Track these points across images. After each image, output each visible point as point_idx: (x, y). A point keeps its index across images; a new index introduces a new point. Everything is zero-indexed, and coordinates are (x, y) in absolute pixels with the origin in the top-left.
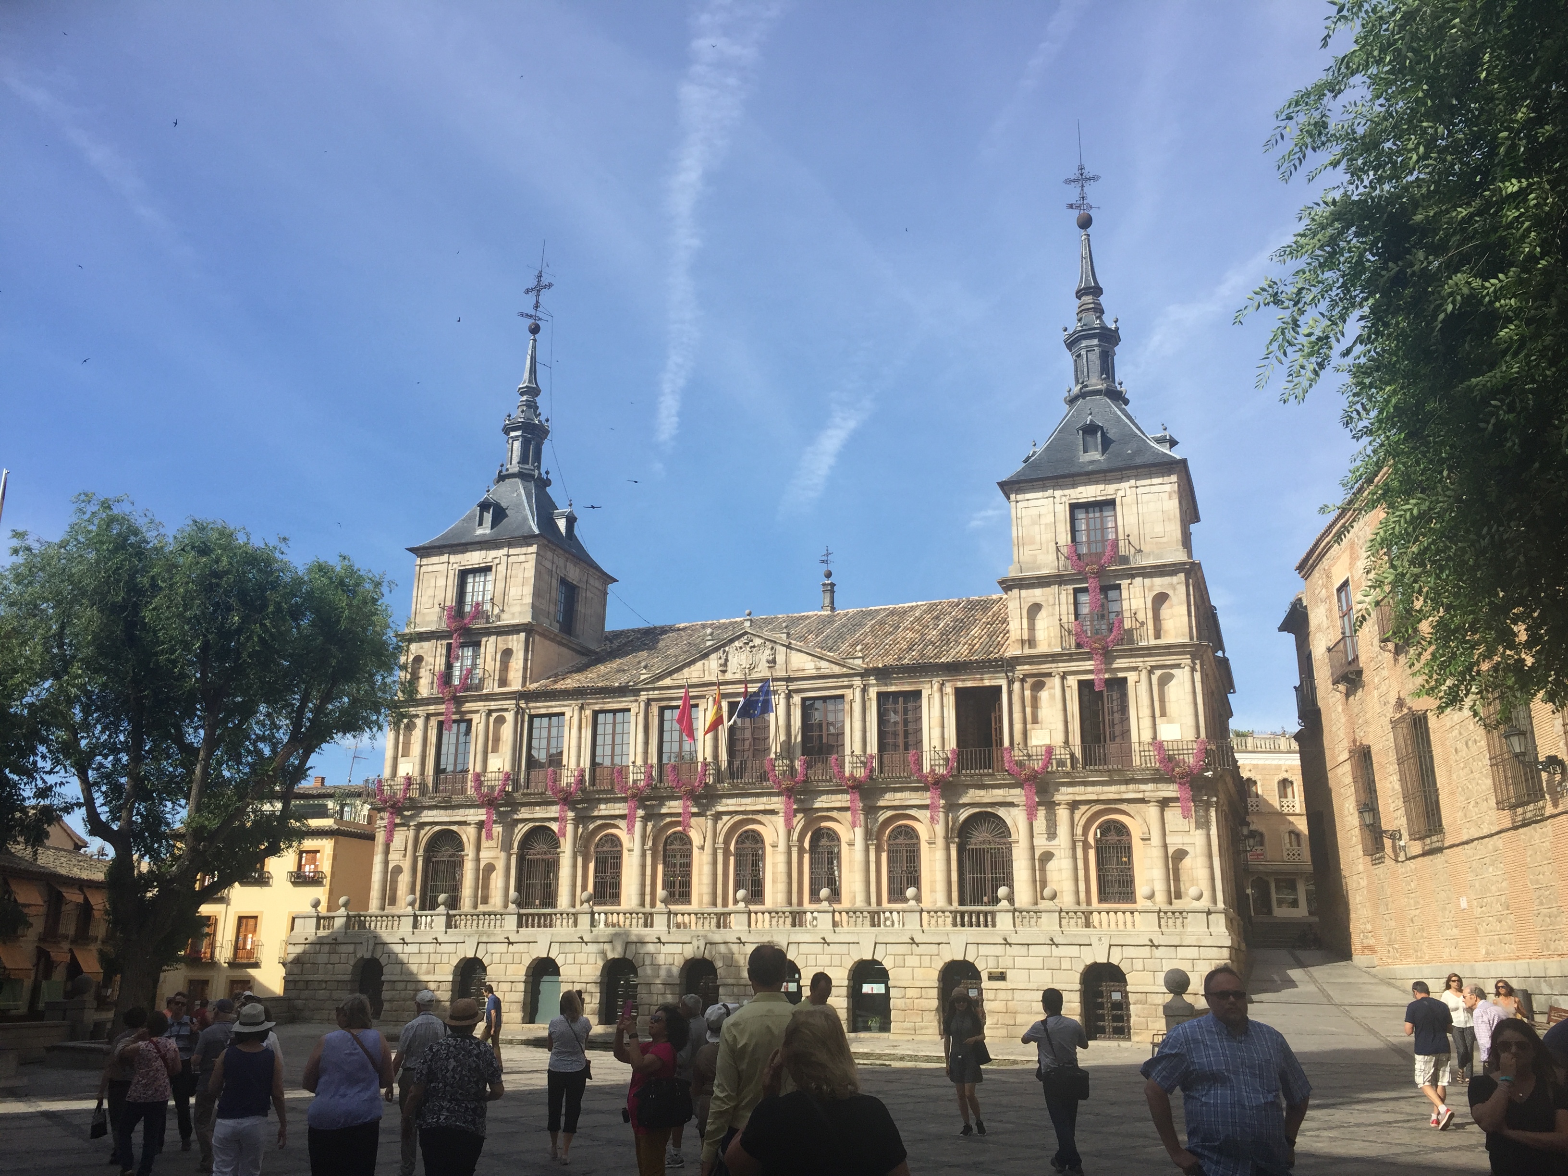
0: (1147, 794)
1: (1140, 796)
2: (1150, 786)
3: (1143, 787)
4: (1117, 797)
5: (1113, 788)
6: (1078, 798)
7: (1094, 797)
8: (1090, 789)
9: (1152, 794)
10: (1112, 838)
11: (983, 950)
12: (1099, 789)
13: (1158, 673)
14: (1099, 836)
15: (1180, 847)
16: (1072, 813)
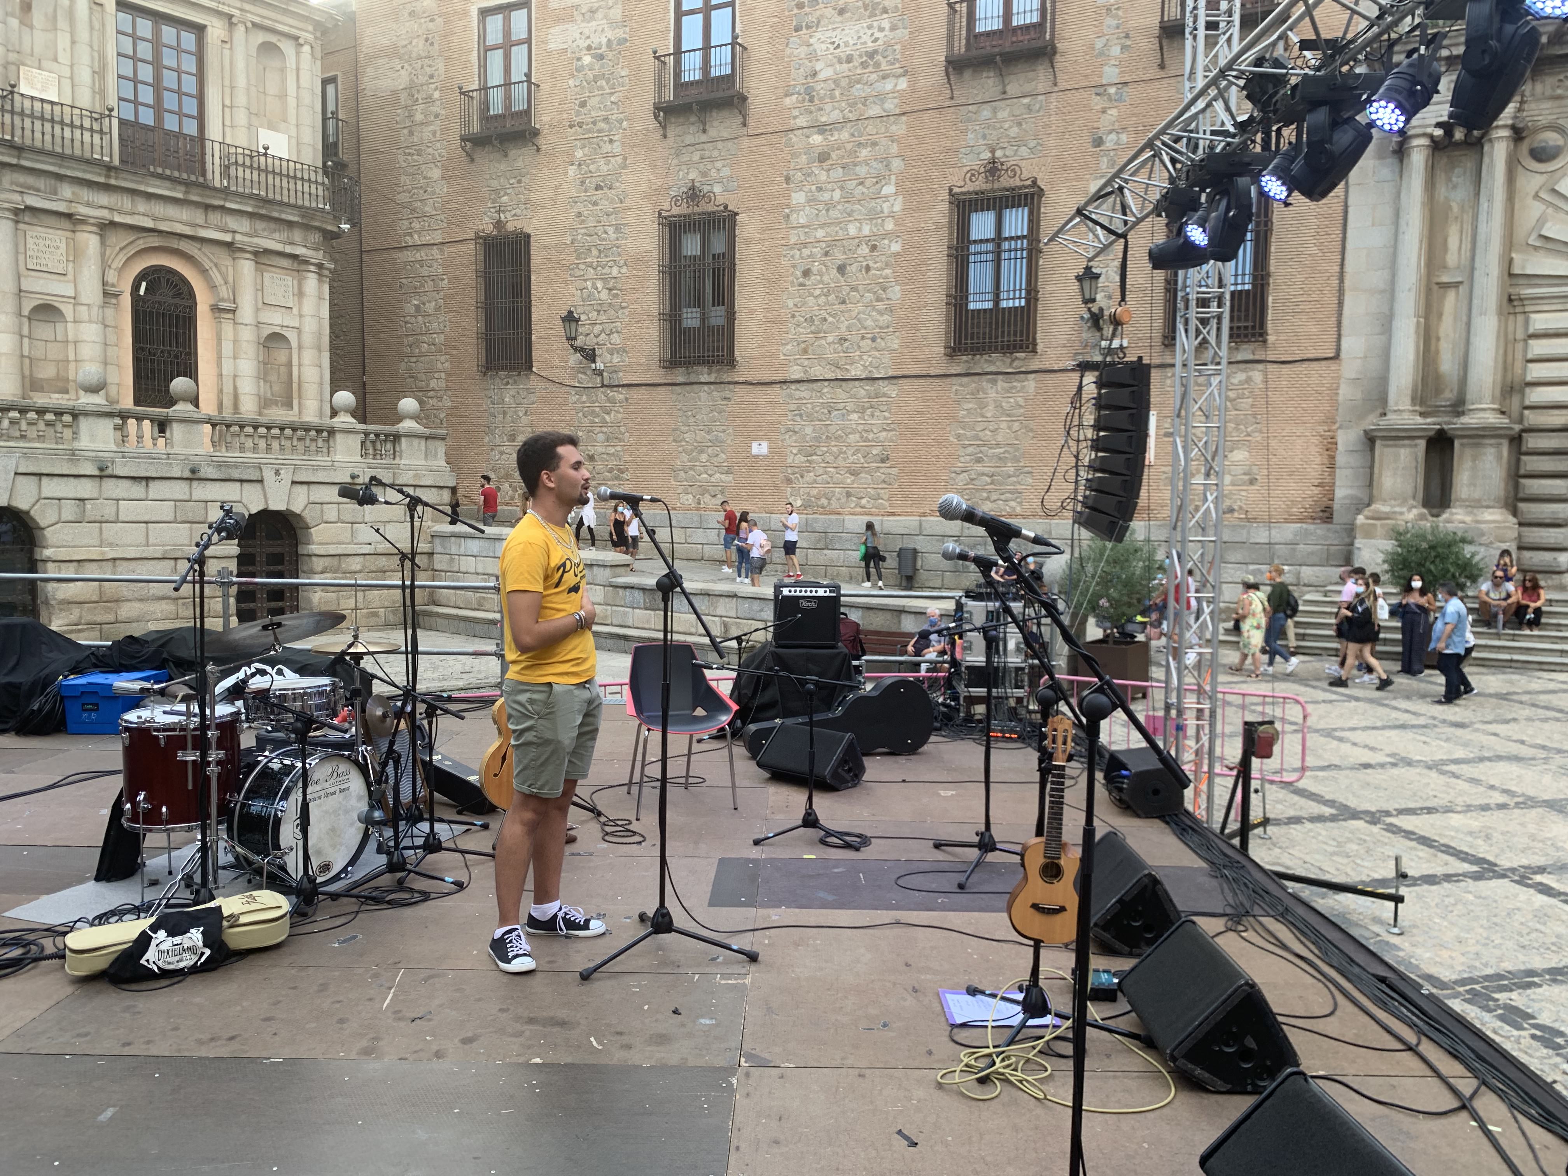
0: (238, 237)
1: (228, 238)
2: (243, 225)
3: (232, 222)
4: (187, 231)
5: (184, 214)
6: (118, 219)
7: (150, 224)
8: (142, 206)
9: (246, 239)
10: (165, 296)
11: (51, 487)
12: (159, 209)
13: (261, 37)
14: (142, 292)
15: (278, 330)
16: (103, 243)
